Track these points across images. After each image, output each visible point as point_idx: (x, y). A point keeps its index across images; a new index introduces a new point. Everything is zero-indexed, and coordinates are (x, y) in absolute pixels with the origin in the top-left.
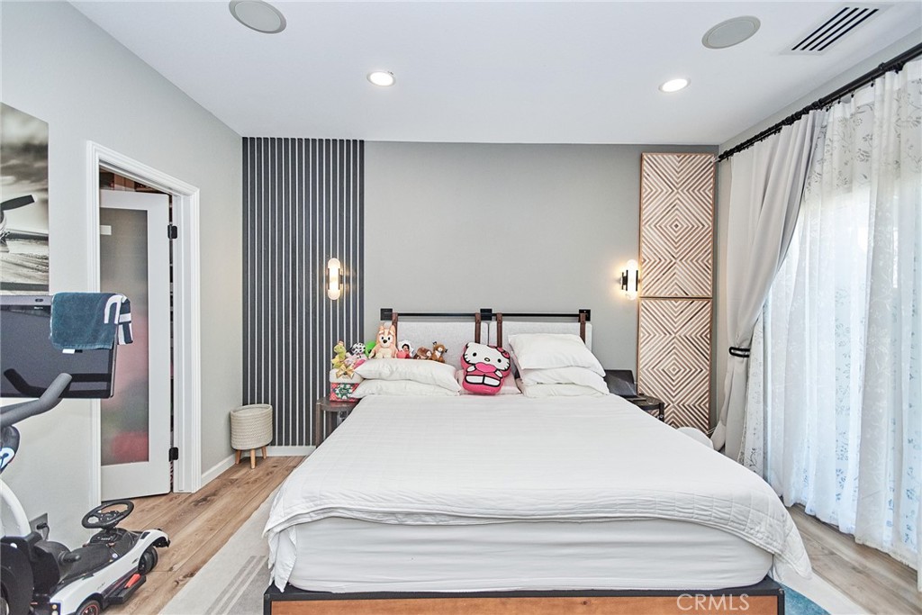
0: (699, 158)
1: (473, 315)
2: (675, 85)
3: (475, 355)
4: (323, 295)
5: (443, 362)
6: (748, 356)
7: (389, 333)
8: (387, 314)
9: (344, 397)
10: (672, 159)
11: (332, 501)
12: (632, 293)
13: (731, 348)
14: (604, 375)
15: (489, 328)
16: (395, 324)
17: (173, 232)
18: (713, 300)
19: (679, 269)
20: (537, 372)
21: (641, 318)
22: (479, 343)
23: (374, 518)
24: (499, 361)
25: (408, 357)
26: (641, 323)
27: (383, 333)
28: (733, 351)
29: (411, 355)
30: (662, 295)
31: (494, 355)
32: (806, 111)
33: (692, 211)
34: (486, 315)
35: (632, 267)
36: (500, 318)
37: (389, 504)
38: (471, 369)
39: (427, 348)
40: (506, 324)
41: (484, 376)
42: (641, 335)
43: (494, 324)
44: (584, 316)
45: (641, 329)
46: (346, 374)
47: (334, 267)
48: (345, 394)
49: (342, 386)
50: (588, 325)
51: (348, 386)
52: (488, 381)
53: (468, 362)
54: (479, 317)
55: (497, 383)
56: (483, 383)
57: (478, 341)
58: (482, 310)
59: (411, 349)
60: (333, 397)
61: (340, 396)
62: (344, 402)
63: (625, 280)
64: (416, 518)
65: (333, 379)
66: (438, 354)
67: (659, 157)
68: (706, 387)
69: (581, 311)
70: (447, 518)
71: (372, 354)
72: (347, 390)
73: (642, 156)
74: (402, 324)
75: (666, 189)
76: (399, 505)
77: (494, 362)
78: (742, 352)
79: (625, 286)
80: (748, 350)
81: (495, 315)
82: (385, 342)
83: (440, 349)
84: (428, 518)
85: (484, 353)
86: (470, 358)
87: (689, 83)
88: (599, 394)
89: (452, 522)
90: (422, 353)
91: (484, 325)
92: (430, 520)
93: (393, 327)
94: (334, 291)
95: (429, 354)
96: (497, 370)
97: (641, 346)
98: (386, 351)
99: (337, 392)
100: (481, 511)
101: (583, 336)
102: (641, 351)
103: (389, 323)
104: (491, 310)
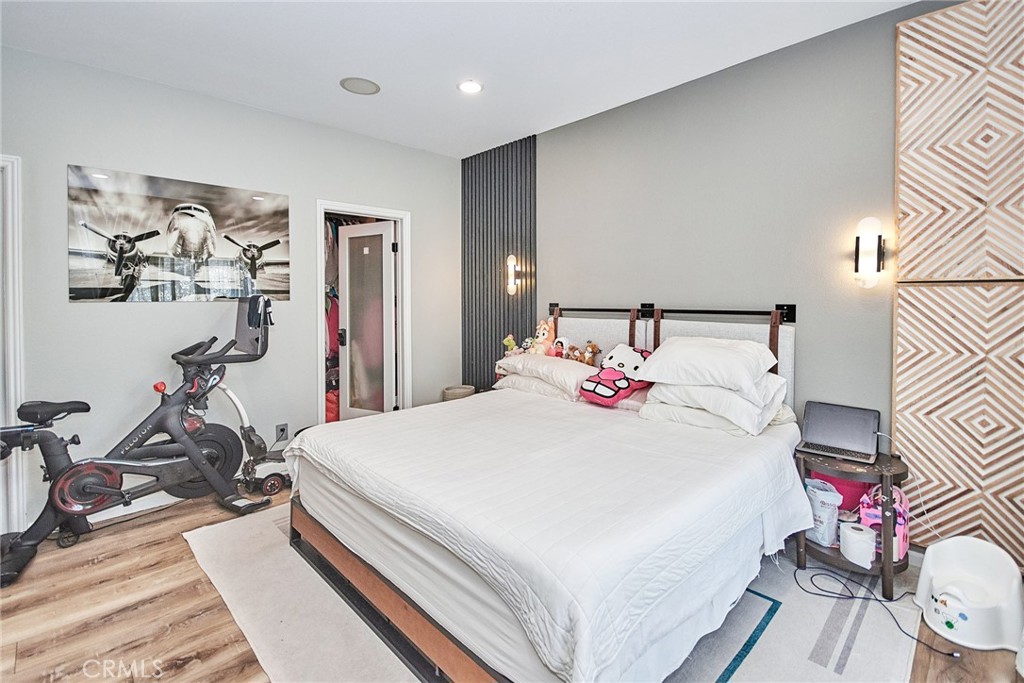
1: (632, 311)
3: (611, 358)
4: (505, 289)
7: (544, 329)
8: (552, 309)
17: (395, 247)
20: (662, 387)
21: (898, 319)
24: (636, 369)
26: (896, 329)
29: (564, 353)
30: (950, 277)
34: (647, 311)
36: (658, 315)
39: (580, 346)
40: (667, 323)
41: (598, 383)
42: (898, 350)
43: (651, 323)
45: (897, 339)
47: (512, 264)
50: (786, 328)
54: (635, 315)
57: (631, 342)
58: (643, 305)
59: (565, 347)
65: (497, 371)
69: (779, 307)
73: (896, 30)
74: (561, 320)
75: (956, 71)
81: (655, 311)
82: (538, 337)
85: (621, 357)
91: (640, 324)
93: (553, 322)
94: (513, 286)
96: (625, 378)
97: (896, 369)
101: (773, 345)
102: (896, 379)
104: (653, 305)
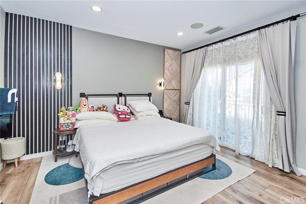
0: (177, 52)
1: (117, 95)
2: (180, 34)
3: (119, 108)
5: (107, 111)
6: (189, 104)
7: (86, 102)
8: (82, 95)
9: (68, 129)
10: (171, 51)
11: (117, 159)
12: (162, 88)
13: (185, 103)
14: (159, 112)
15: (122, 99)
16: (87, 98)
18: (180, 90)
19: (173, 81)
20: (141, 112)
21: (164, 95)
22: (119, 104)
23: (131, 162)
24: (128, 110)
25: (93, 111)
26: (164, 97)
27: (83, 102)
28: (186, 103)
29: (94, 110)
30: (169, 89)
31: (126, 108)
32: (204, 46)
33: (176, 66)
34: (121, 95)
35: (162, 80)
36: (125, 96)
37: (135, 156)
38: (120, 113)
39: (101, 107)
40: (128, 98)
41: (125, 115)
42: (164, 100)
43: (123, 98)
44: (149, 95)
45: (164, 98)
46: (68, 119)
47: (59, 76)
48: (68, 127)
49: (66, 124)
50: (151, 98)
51: (69, 124)
52: (127, 116)
53: (117, 111)
54: (118, 96)
55: (129, 117)
56: (125, 117)
57: (118, 103)
58: (119, 93)
59: (94, 108)
60: (62, 129)
61: (65, 128)
62: (68, 130)
63: (161, 84)
64: (142, 159)
65: (61, 122)
66: (105, 109)
67: (168, 50)
68: (178, 113)
69: (149, 93)
70: (151, 156)
71: (78, 111)
72: (69, 125)
73: (164, 49)
74: (90, 99)
75: (170, 59)
76: (138, 156)
77: (126, 110)
78: (188, 103)
79: (160, 86)
80: (189, 103)
81: (124, 95)
82: (85, 105)
83: (106, 107)
84: (145, 158)
86: (118, 109)
87: (184, 34)
88: (158, 117)
89: (152, 157)
90: (99, 109)
91: (120, 98)
92: (146, 158)
93: (87, 100)
95: (102, 109)
96: (128, 113)
97: (164, 103)
98: (85, 109)
99: (64, 126)
100: (160, 152)
101: (150, 101)
102: (164, 104)
103: (84, 99)
104: (122, 93)
